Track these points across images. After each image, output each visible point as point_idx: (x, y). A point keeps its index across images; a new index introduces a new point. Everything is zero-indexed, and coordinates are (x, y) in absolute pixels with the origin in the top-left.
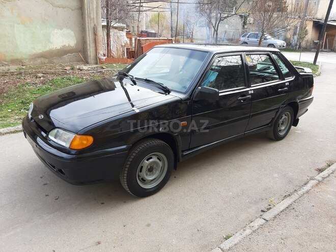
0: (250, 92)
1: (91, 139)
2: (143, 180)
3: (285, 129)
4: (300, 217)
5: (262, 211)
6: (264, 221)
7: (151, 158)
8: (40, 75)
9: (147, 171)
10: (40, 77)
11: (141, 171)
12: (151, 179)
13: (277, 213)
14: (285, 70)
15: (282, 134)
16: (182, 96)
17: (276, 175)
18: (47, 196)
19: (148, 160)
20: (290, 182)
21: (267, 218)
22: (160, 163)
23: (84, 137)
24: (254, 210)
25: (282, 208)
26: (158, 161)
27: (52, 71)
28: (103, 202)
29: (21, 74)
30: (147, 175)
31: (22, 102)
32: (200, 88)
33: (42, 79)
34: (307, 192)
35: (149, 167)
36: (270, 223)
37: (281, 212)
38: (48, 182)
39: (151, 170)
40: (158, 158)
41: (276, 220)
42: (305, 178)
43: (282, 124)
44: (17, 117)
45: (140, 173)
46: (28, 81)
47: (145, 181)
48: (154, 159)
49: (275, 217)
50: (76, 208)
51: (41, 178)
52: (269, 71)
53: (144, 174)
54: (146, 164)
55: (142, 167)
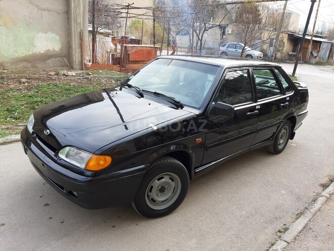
0: (257, 107)
1: (109, 159)
2: (153, 201)
3: (283, 143)
4: (319, 238)
5: (279, 231)
6: (286, 244)
7: (163, 178)
8: (24, 80)
9: (159, 191)
10: (24, 83)
11: (151, 191)
12: (161, 200)
13: (295, 233)
14: (285, 85)
15: (280, 147)
16: (197, 112)
17: (283, 192)
18: (50, 218)
19: (158, 180)
20: (298, 198)
21: (288, 240)
22: (173, 184)
23: (102, 157)
24: (270, 230)
25: (300, 228)
26: (170, 181)
27: (37, 76)
28: (114, 225)
29: (2, 78)
30: (157, 195)
31: (8, 110)
32: (213, 103)
33: (26, 84)
34: (319, 210)
35: (160, 187)
36: (292, 245)
37: (300, 232)
38: (49, 202)
39: (162, 190)
40: (170, 178)
41: (297, 242)
42: (312, 195)
43: (281, 138)
45: (150, 194)
46: (12, 86)
47: (155, 201)
48: (166, 179)
49: (295, 239)
51: (41, 197)
52: (269, 85)
53: (154, 195)
54: (156, 183)
55: (152, 187)
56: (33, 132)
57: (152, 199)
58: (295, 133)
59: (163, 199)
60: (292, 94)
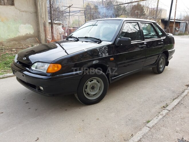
0: (145, 43)
1: (60, 66)
2: (88, 94)
3: (162, 67)
4: (188, 107)
5: (164, 107)
6: (168, 111)
7: (93, 80)
8: (14, 50)
9: (91, 89)
10: (14, 51)
11: (86, 89)
12: (93, 94)
13: (173, 106)
15: (161, 70)
16: (110, 43)
17: (164, 90)
18: (29, 109)
19: (90, 82)
20: (173, 92)
21: (169, 109)
22: (99, 84)
23: (56, 65)
24: (158, 107)
25: (176, 104)
26: (97, 83)
27: (21, 47)
28: (66, 109)
29: (2, 49)
30: (90, 91)
31: (5, 63)
32: (119, 38)
33: (15, 51)
34: (186, 95)
35: (91, 86)
36: (172, 111)
37: (176, 106)
38: (29, 102)
39: (93, 88)
40: (97, 81)
41: (174, 110)
42: (181, 90)
43: (161, 64)
44: (3, 71)
45: (86, 90)
46: (7, 53)
47: (89, 95)
48: (95, 81)
49: (173, 109)
50: (50, 114)
51: (24, 100)
53: (88, 90)
54: (89, 83)
55: (87, 86)
56: (17, 61)
57: (88, 93)
58: (168, 62)
59: (94, 93)
60: (165, 38)
